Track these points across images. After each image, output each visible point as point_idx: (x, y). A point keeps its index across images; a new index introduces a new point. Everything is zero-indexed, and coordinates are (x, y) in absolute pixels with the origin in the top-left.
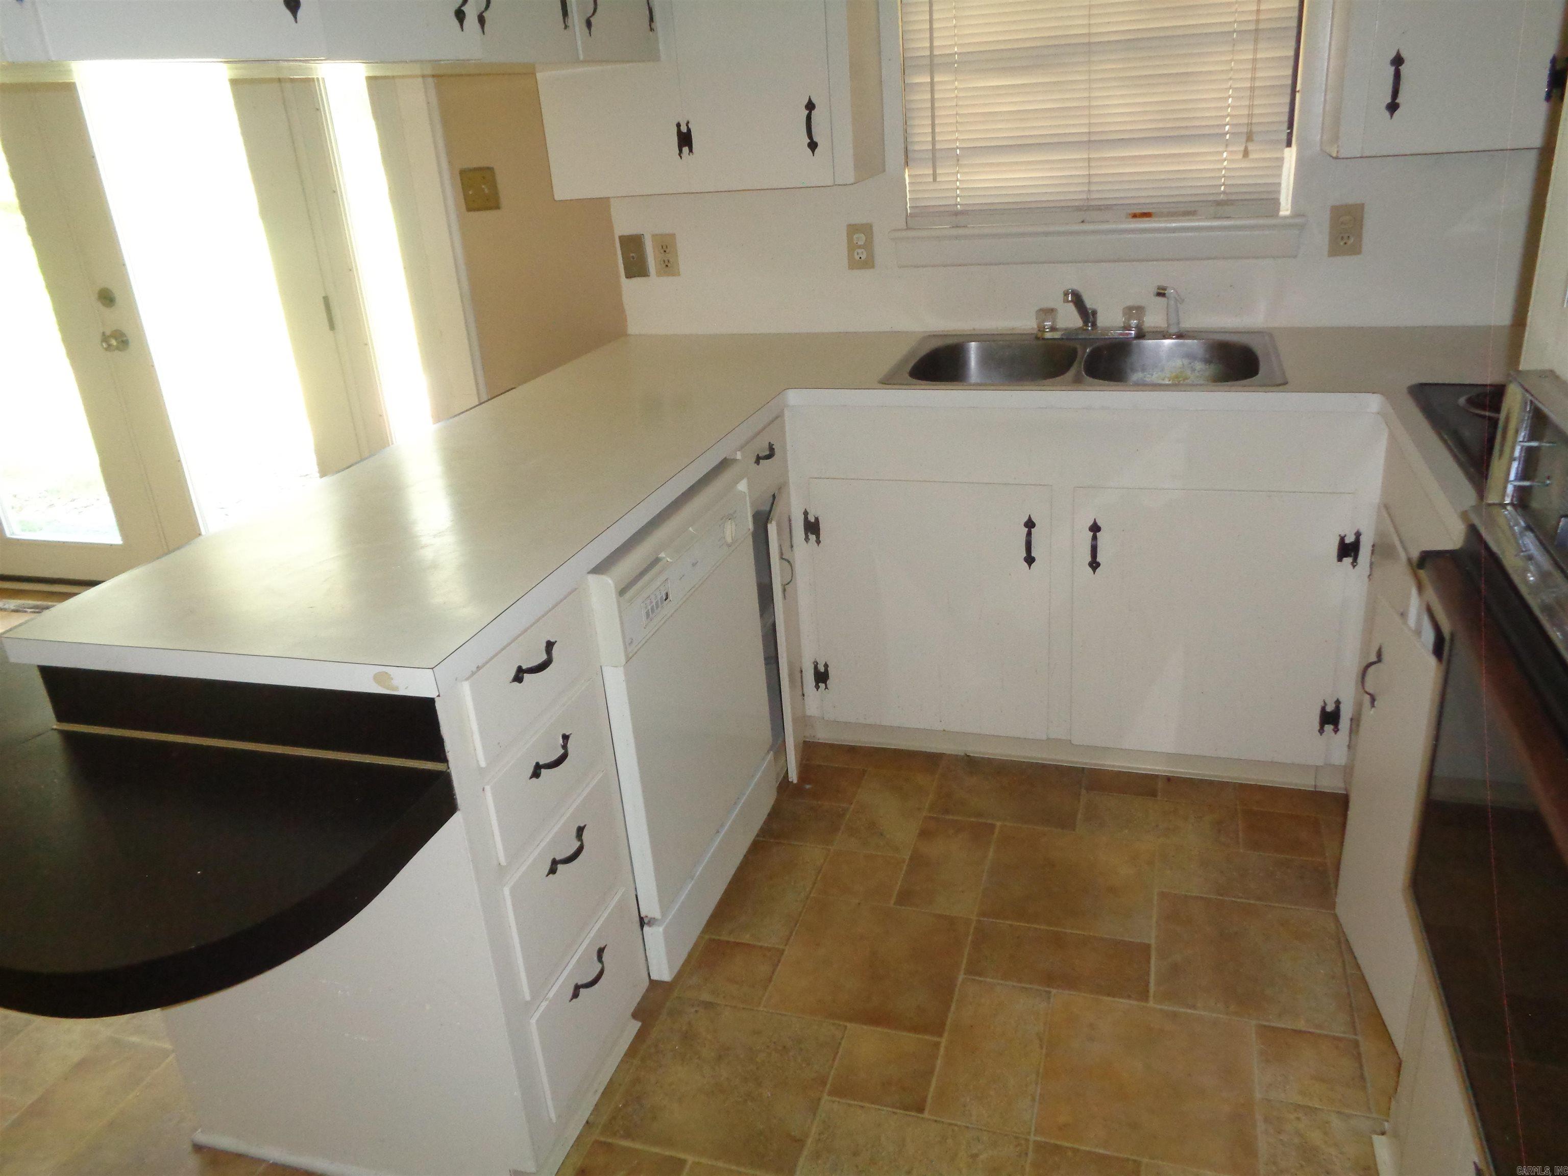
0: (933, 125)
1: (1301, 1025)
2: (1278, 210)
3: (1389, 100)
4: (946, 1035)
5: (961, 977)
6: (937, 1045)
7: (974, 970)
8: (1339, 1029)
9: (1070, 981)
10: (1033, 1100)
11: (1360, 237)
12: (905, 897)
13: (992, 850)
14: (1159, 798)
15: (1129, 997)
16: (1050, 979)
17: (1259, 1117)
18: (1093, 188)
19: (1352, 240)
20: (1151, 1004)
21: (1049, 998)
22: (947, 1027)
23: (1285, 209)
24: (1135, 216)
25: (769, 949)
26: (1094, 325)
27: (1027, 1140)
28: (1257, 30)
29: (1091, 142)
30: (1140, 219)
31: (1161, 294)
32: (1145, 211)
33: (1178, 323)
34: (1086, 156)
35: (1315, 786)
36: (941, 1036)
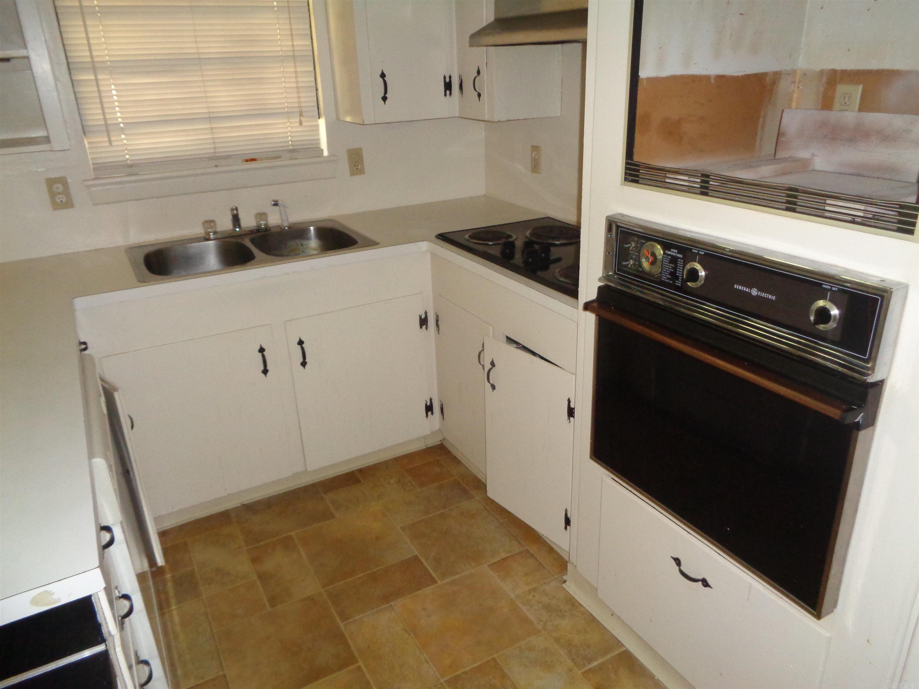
0: (103, 108)
1: (503, 555)
2: (323, 153)
3: (383, 95)
4: (359, 660)
5: (342, 625)
6: (359, 668)
7: (344, 617)
8: (517, 549)
9: (398, 593)
10: (428, 662)
11: (362, 165)
12: (273, 601)
13: (301, 550)
14: (362, 481)
15: (428, 585)
16: (386, 598)
17: (521, 605)
18: (217, 145)
19: (360, 167)
20: (439, 583)
21: (393, 608)
22: (357, 656)
23: (326, 153)
24: (247, 161)
25: (214, 680)
26: (240, 227)
27: (441, 683)
28: (294, 56)
29: (210, 118)
30: (251, 162)
31: (276, 204)
32: (253, 158)
33: (287, 220)
34: (209, 126)
35: (426, 445)
36: (357, 662)
